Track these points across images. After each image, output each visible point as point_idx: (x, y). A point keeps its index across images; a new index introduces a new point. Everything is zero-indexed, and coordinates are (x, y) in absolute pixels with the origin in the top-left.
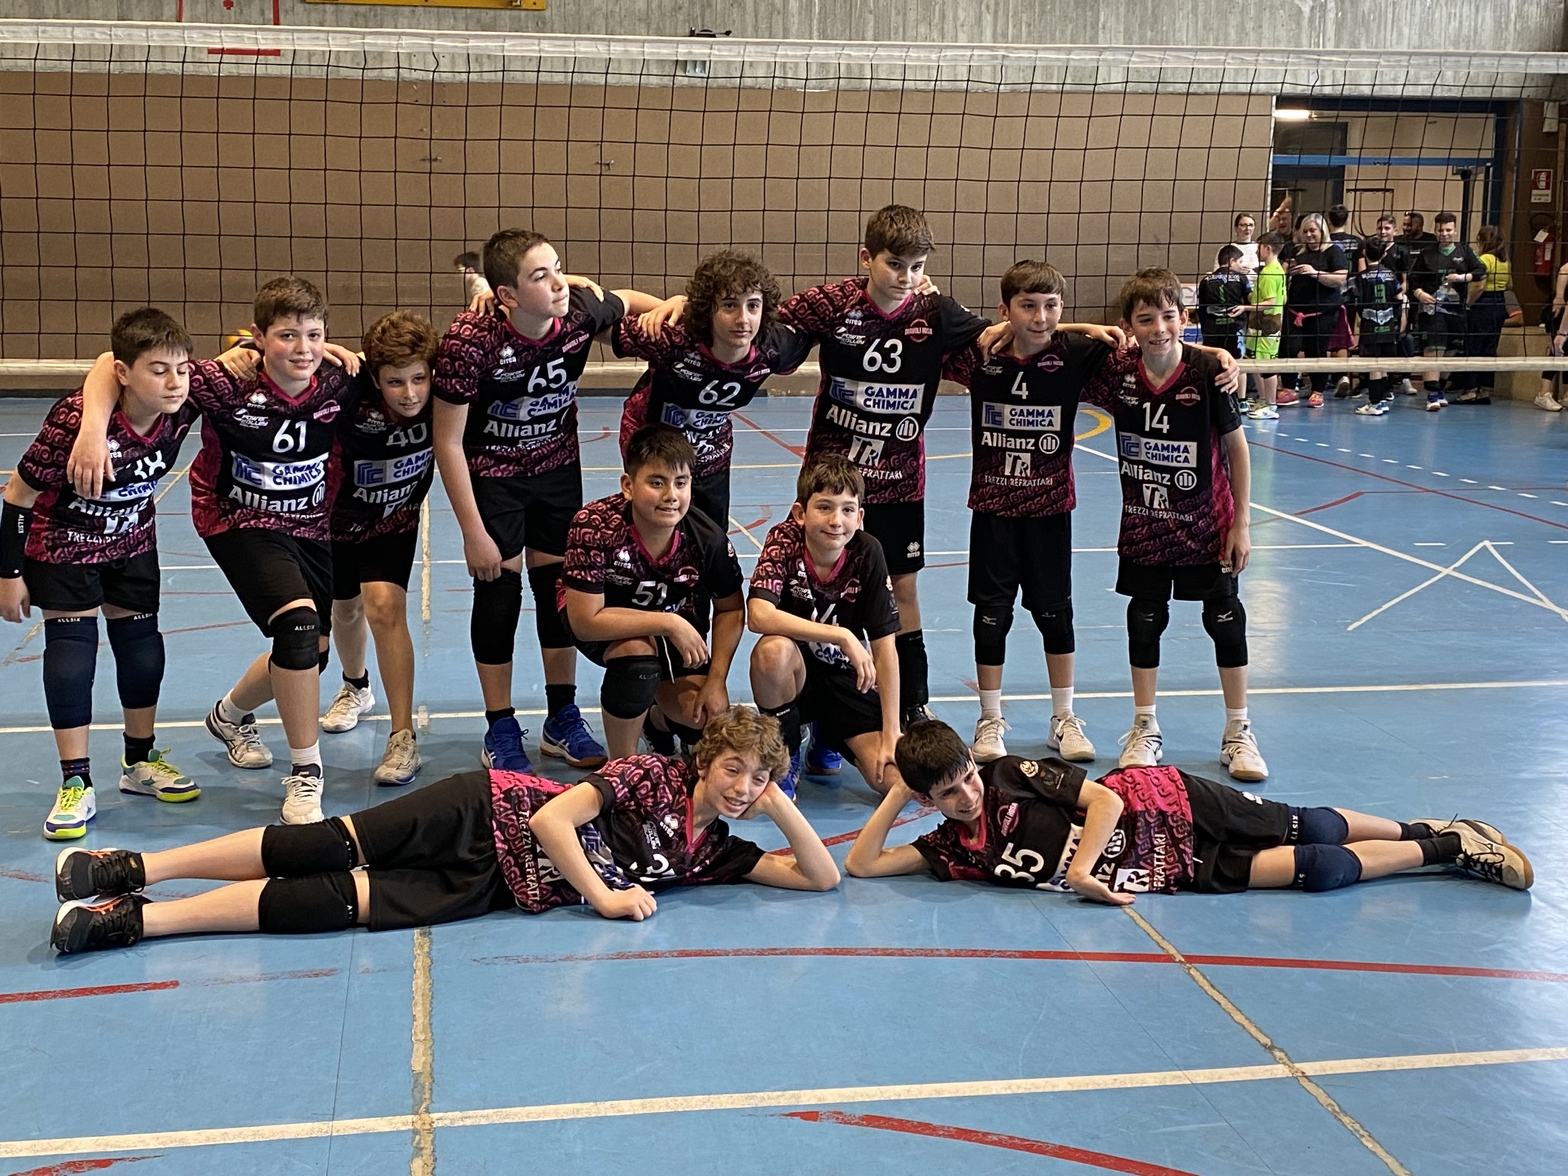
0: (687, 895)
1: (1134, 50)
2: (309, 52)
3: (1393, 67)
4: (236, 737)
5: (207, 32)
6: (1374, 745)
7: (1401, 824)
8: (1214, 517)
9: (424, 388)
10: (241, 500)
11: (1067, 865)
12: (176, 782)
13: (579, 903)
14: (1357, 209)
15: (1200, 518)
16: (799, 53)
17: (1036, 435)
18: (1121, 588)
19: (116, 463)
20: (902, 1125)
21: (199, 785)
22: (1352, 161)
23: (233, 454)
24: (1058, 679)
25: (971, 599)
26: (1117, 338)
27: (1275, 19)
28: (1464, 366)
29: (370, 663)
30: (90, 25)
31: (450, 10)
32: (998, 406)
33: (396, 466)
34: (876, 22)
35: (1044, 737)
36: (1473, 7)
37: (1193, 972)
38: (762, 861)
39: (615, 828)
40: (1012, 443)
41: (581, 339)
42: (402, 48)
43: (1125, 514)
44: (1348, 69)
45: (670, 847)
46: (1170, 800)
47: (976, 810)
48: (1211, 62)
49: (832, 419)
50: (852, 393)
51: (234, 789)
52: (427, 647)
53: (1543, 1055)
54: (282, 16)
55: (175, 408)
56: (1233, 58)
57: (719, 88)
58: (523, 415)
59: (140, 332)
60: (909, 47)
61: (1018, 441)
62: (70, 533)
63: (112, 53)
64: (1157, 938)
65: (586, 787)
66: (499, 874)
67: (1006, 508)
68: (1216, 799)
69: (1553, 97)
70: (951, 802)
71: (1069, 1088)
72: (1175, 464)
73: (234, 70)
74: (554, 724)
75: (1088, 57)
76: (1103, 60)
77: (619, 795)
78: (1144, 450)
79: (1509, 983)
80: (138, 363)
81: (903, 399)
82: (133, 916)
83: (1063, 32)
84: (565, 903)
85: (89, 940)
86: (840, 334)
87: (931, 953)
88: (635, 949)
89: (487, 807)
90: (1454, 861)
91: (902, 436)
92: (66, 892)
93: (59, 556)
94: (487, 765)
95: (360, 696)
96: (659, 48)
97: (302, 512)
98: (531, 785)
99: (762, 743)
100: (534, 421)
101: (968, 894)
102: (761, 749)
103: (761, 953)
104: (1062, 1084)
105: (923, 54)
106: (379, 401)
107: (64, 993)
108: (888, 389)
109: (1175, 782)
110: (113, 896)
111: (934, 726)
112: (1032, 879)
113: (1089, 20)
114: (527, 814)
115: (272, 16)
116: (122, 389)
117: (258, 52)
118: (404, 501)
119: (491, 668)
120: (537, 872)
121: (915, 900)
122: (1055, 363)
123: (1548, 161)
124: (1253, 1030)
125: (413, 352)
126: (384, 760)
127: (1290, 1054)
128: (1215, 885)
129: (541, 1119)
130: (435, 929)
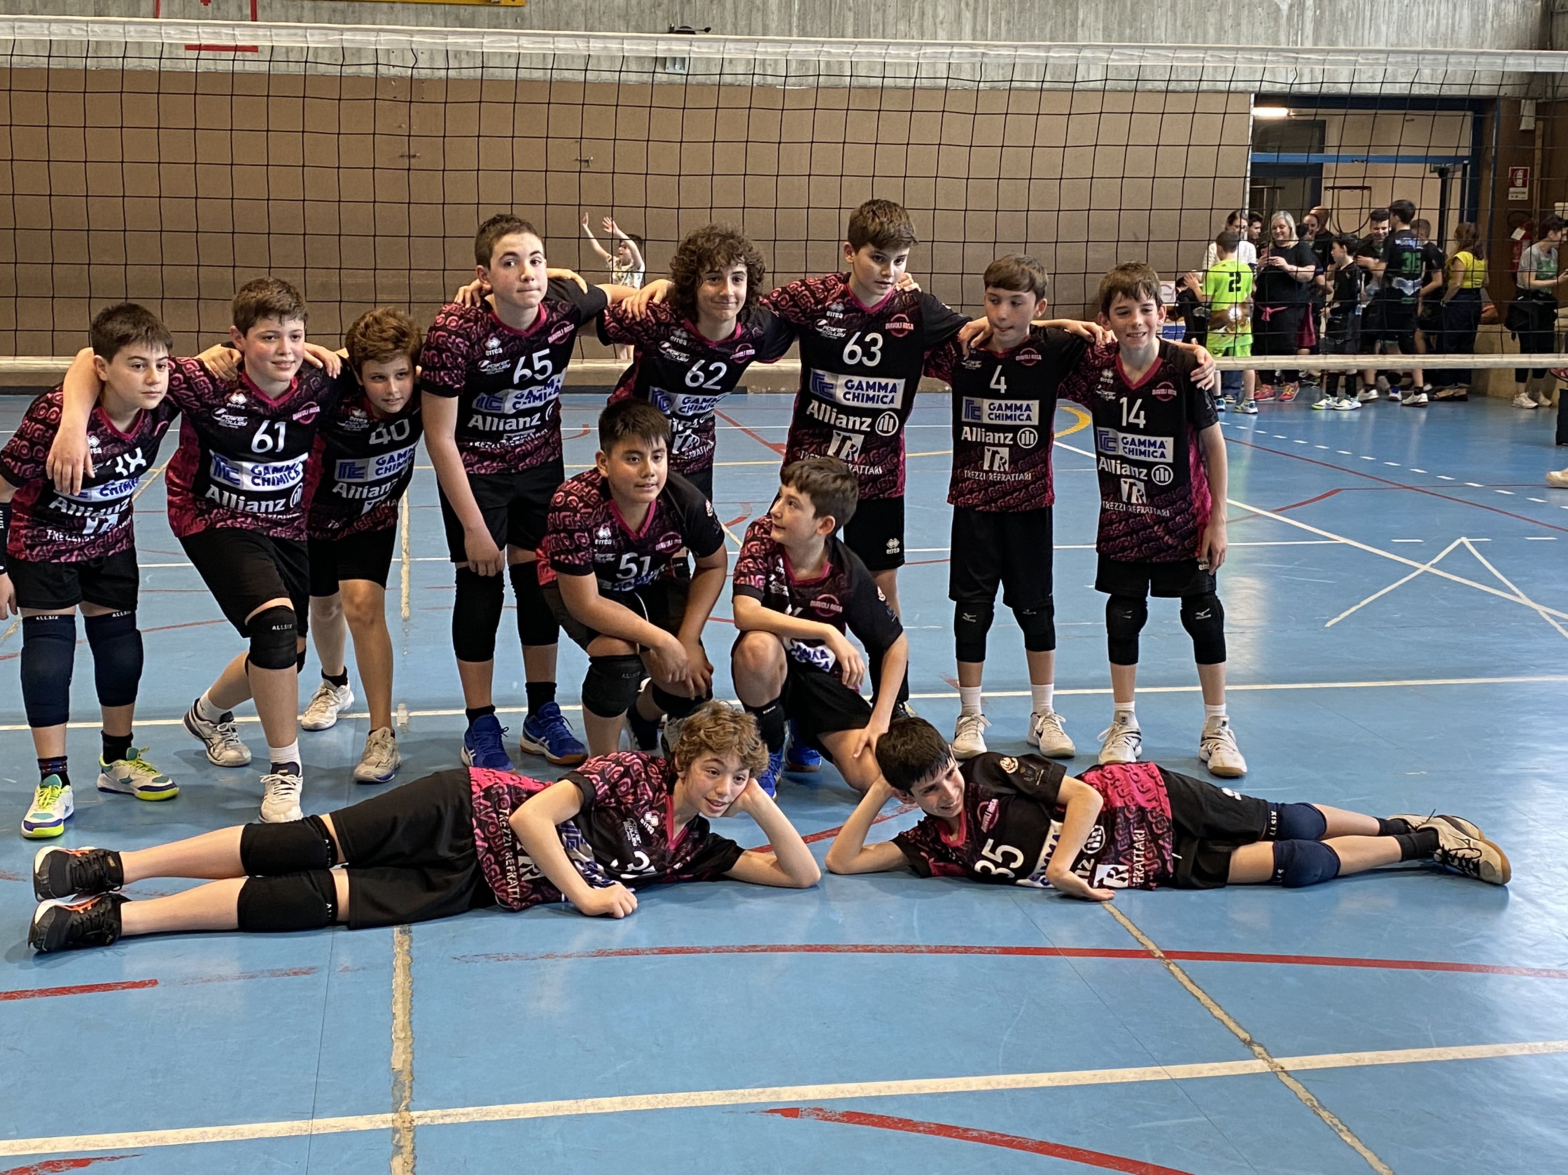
0: (667, 892)
1: (1113, 47)
2: (287, 48)
3: (1372, 65)
4: (213, 736)
5: (184, 28)
6: (1352, 740)
7: (1380, 820)
8: (1193, 514)
9: (407, 384)
10: (218, 500)
11: (1047, 861)
12: (154, 781)
13: (560, 900)
14: (1335, 206)
15: (1177, 514)
16: (779, 50)
17: (1015, 429)
18: (1100, 586)
19: (96, 459)
20: (882, 1122)
21: (178, 783)
22: (1330, 159)
23: (212, 453)
24: (1038, 676)
25: (951, 597)
26: (1094, 334)
27: (1254, 17)
28: (1442, 363)
29: (349, 660)
30: (67, 21)
31: (429, 6)
32: (977, 401)
33: (378, 463)
34: (855, 19)
35: (1023, 734)
36: (1451, 7)
37: (1172, 967)
38: (741, 858)
39: (596, 825)
40: (991, 437)
41: (567, 330)
42: (380, 44)
43: (1103, 510)
44: (1326, 67)
45: (651, 844)
46: (1149, 796)
47: (957, 806)
48: (1189, 59)
49: (812, 414)
50: (832, 386)
51: (212, 787)
52: (407, 646)
53: (1521, 1050)
54: (259, 12)
55: (153, 404)
56: (1212, 56)
57: (698, 84)
58: (508, 408)
59: (119, 327)
60: (889, 44)
61: (997, 435)
62: (50, 532)
63: (90, 49)
64: (1136, 933)
65: (567, 784)
66: (479, 872)
67: (986, 503)
68: (1196, 796)
69: (1530, 94)
70: (933, 799)
71: (1050, 1084)
72: (1151, 459)
73: (211, 66)
74: (534, 721)
75: (1067, 55)
76: (1083, 58)
77: (599, 793)
78: (1121, 445)
79: (1487, 978)
80: (117, 358)
81: (882, 393)
82: (112, 915)
83: (1042, 30)
84: (545, 901)
85: (67, 939)
86: (821, 327)
87: (911, 949)
88: (615, 947)
89: (467, 804)
90: (1432, 856)
91: (882, 431)
92: (44, 891)
93: (37, 555)
94: (467, 762)
95: (339, 694)
96: (639, 44)
97: (279, 513)
98: (511, 783)
99: (740, 743)
100: (520, 414)
101: (948, 891)
102: (741, 750)
103: (741, 950)
104: (1043, 1080)
105: (902, 51)
106: (361, 398)
107: (43, 992)
108: (868, 383)
109: (1154, 778)
110: (91, 895)
111: (914, 723)
112: (1012, 875)
113: (1068, 18)
114: (507, 812)
115: (249, 12)
116: (103, 384)
117: (236, 49)
118: (382, 498)
119: (473, 666)
120: (517, 870)
121: (895, 897)
122: (1033, 357)
123: (1526, 160)
124: (1232, 1025)
125: (397, 347)
126: (363, 759)
127: (1269, 1049)
128: (1195, 880)
129: (521, 1117)
130: (415, 927)
